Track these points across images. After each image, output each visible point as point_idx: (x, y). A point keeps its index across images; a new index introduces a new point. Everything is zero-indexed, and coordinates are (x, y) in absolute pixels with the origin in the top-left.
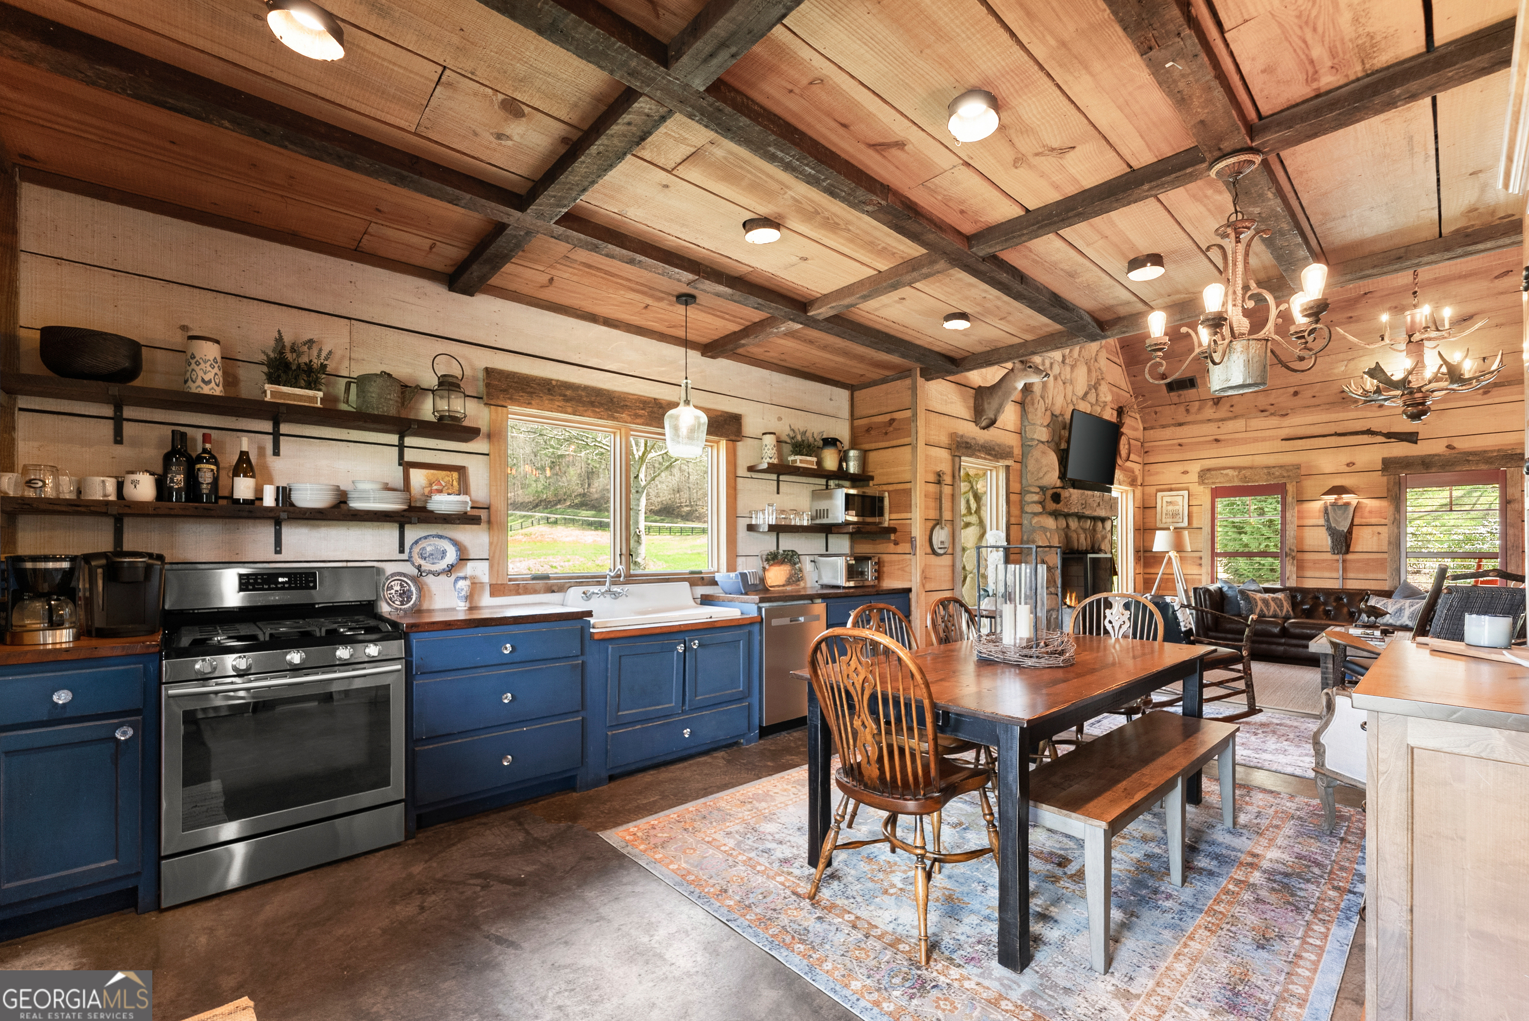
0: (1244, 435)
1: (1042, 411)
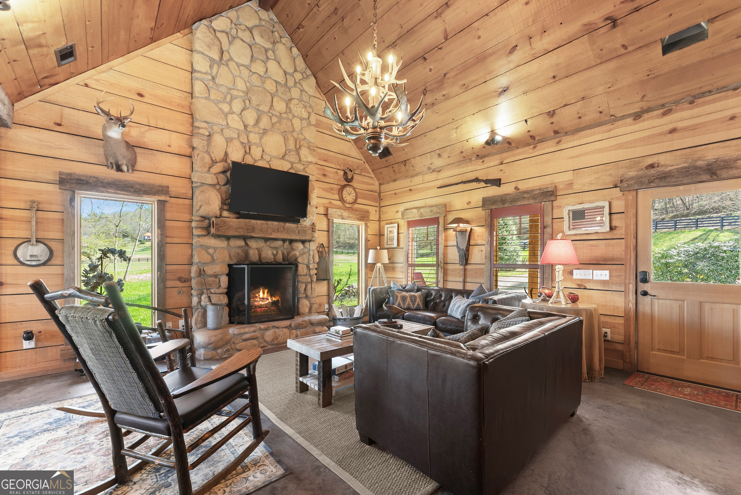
0: (422, 186)
1: (204, 162)
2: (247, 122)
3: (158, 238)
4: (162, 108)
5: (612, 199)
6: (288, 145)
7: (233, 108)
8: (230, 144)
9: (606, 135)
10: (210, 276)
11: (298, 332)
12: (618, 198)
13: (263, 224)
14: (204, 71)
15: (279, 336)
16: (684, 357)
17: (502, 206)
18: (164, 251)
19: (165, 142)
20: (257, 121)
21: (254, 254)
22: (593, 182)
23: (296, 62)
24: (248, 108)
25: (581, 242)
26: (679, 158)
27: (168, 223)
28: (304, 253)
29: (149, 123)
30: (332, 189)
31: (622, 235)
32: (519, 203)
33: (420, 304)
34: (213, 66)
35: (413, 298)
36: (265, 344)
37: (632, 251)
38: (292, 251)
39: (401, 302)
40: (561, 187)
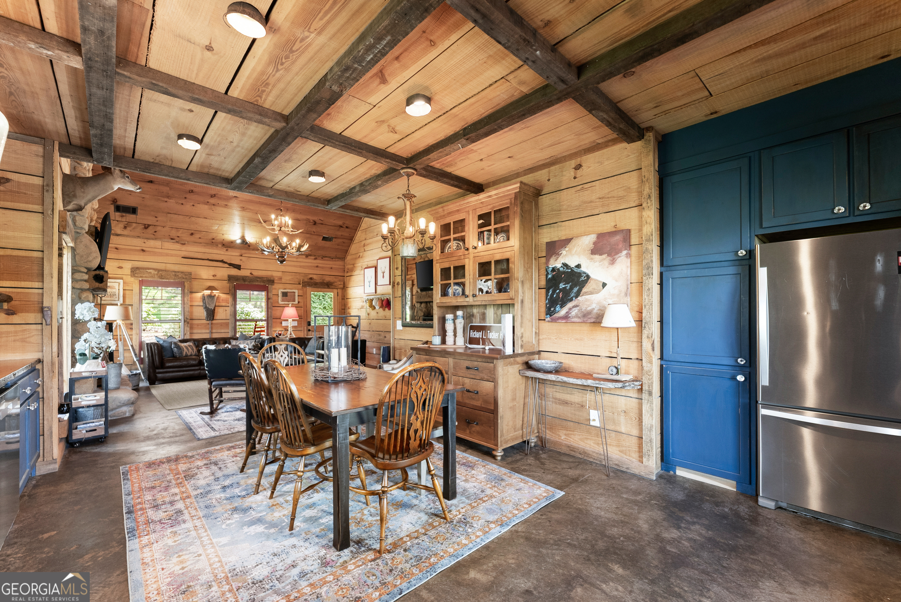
0: (160, 251)
26: (319, 277)
32: (254, 283)
40: (276, 278)
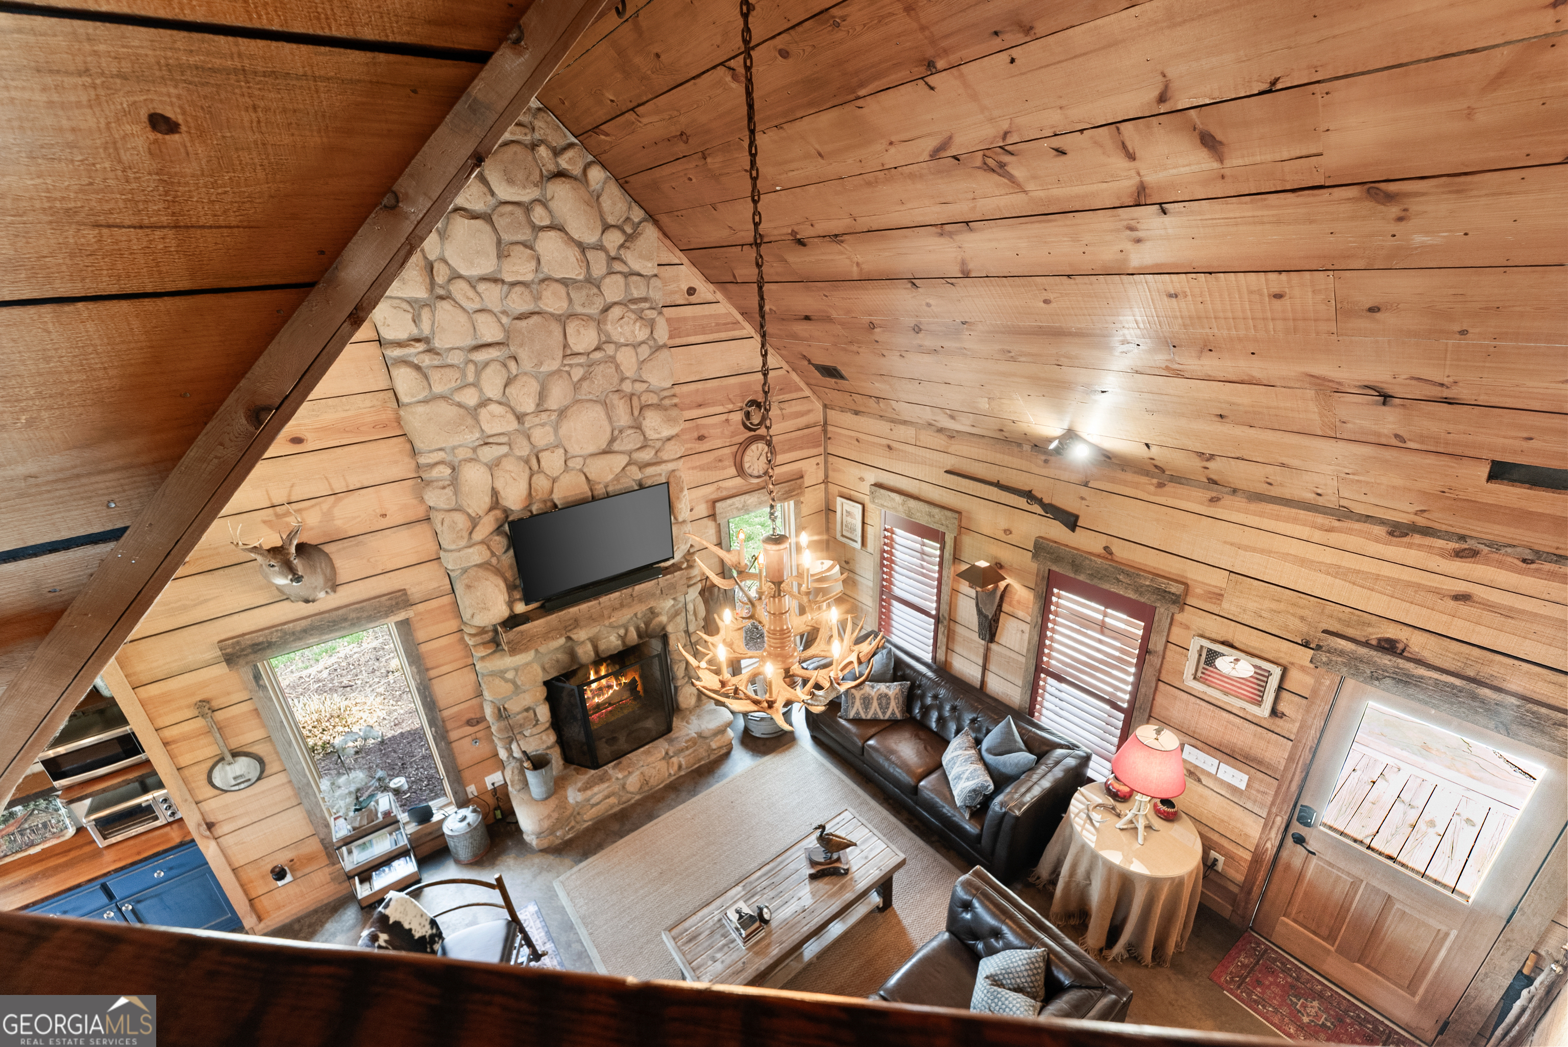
0: (914, 450)
1: (458, 529)
2: (520, 409)
3: (415, 680)
4: (346, 448)
5: (1292, 664)
6: (615, 419)
7: (485, 390)
8: (497, 473)
9: (1318, 536)
10: (518, 713)
11: (681, 759)
12: (1303, 668)
13: (592, 606)
14: (403, 335)
15: (650, 777)
16: (1332, 949)
17: (1072, 575)
18: (431, 695)
19: (374, 511)
20: (542, 396)
21: (585, 653)
22: (1264, 614)
23: (604, 205)
24: (517, 375)
25: (1212, 707)
26: (1453, 656)
27: (424, 648)
28: (677, 614)
29: (332, 489)
30: (720, 461)
31: (1291, 733)
32: (1106, 586)
33: (897, 711)
34: (419, 315)
35: (884, 702)
36: (630, 795)
37: (1299, 770)
38: (654, 618)
39: (860, 710)
40: (1199, 591)
